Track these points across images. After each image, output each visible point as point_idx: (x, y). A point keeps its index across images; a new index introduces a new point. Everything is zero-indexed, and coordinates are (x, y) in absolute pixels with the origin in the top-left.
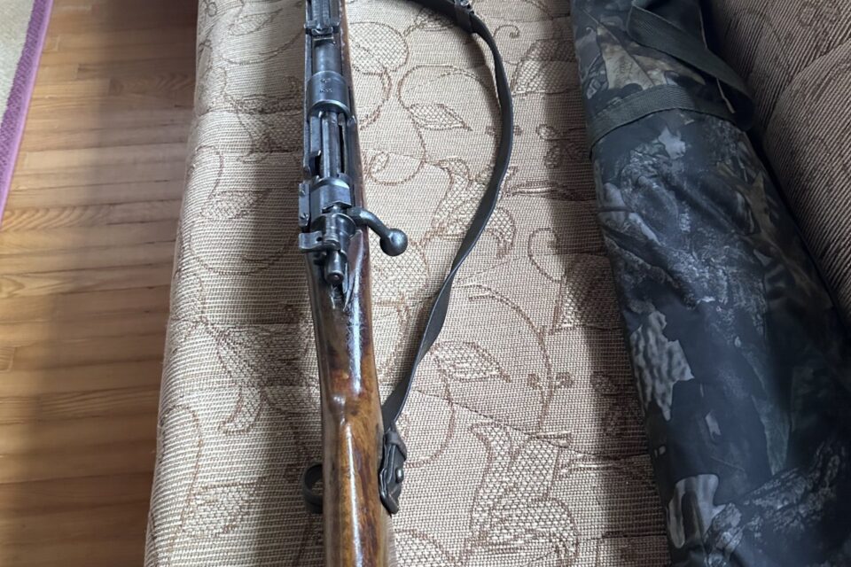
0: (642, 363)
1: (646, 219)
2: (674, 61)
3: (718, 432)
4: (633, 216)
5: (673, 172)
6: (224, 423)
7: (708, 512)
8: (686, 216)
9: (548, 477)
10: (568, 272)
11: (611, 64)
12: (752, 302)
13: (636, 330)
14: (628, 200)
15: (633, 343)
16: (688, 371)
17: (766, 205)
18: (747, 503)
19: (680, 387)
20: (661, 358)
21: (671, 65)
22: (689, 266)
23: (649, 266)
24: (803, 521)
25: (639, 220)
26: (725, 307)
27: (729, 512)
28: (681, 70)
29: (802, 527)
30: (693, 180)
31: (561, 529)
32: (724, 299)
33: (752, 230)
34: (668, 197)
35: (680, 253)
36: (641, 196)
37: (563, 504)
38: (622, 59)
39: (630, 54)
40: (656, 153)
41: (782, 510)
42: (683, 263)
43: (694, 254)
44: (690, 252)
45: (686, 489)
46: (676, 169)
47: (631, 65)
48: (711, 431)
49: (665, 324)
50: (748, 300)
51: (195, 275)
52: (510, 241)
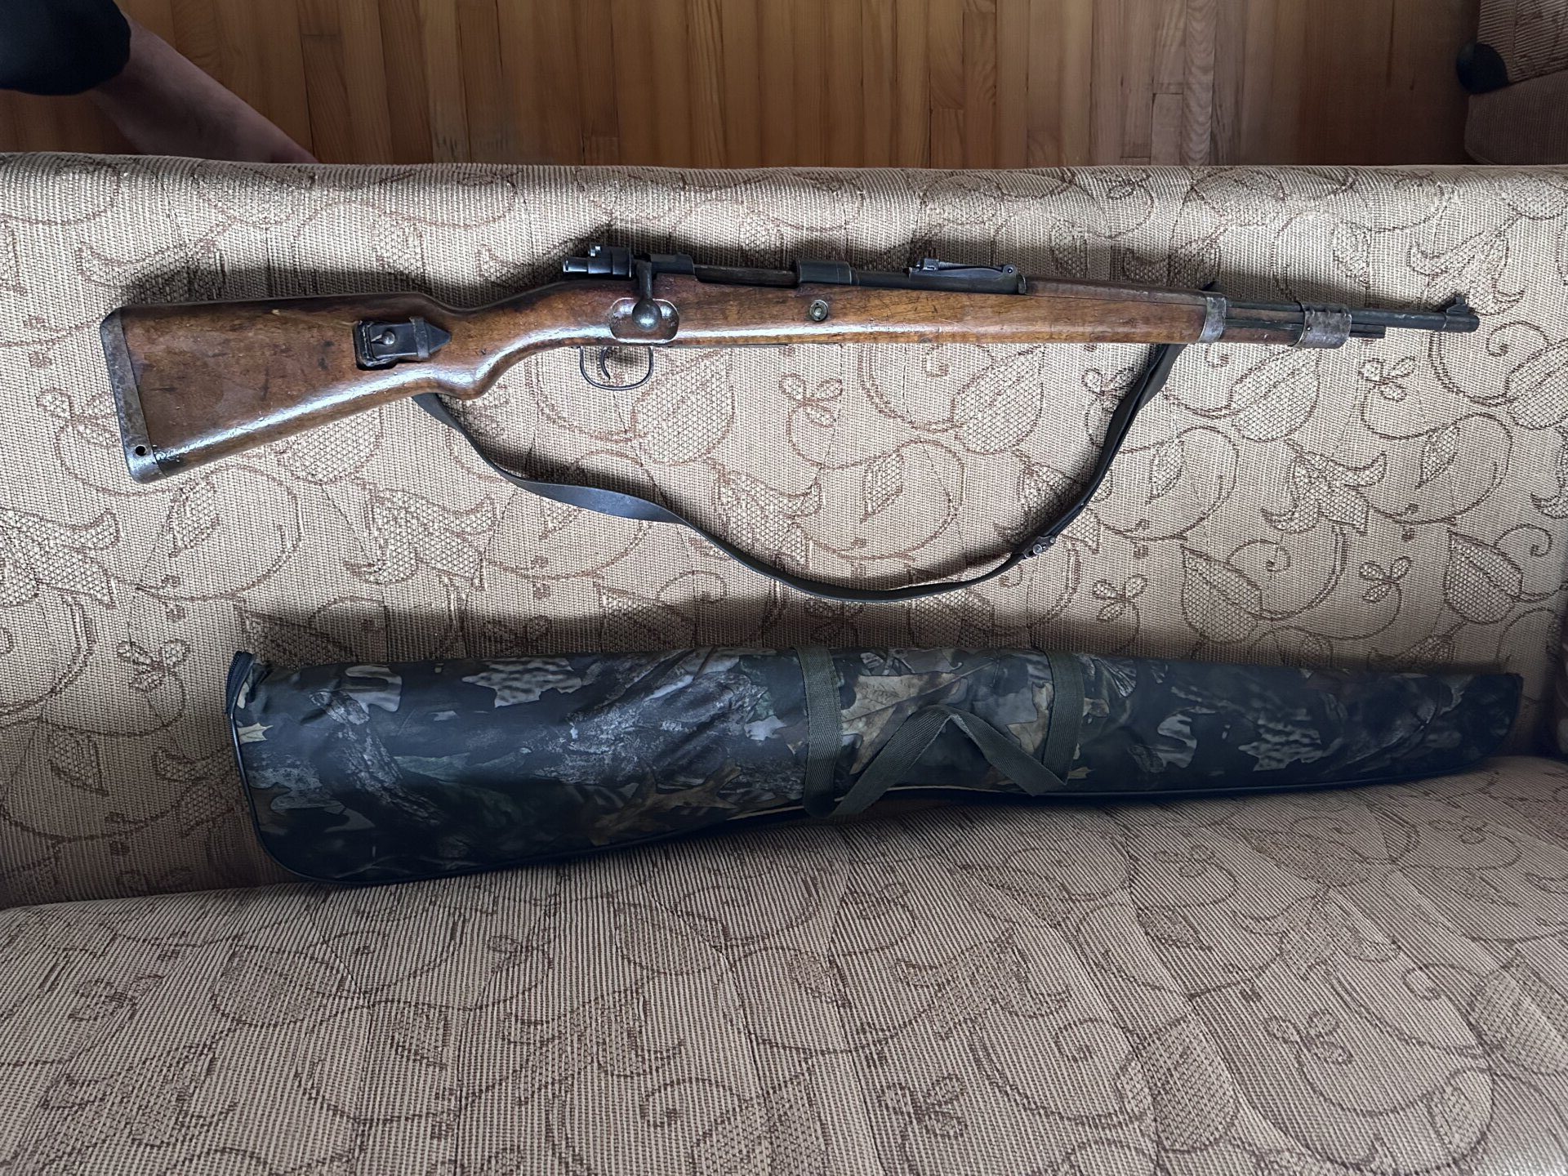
0: (531, 666)
1: (682, 691)
2: (879, 747)
3: (436, 719)
4: (688, 679)
5: (730, 725)
6: (489, 250)
7: (364, 699)
8: (679, 728)
9: (439, 566)
10: (670, 609)
11: (894, 682)
12: (570, 770)
13: (570, 665)
14: (709, 678)
15: (557, 660)
16: (503, 704)
17: (695, 805)
18: (368, 731)
19: (492, 694)
20: (529, 682)
21: (872, 743)
22: (616, 722)
23: (627, 686)
24: (354, 773)
25: (680, 685)
26: (563, 746)
27: (362, 715)
28: (865, 754)
29: (349, 772)
30: (718, 741)
31: (390, 570)
32: (574, 747)
33: (660, 786)
34: (704, 714)
35: (633, 717)
36: (711, 690)
37: (413, 575)
38: (895, 695)
39: (898, 703)
40: (756, 711)
41: (363, 758)
42: (620, 717)
43: (631, 729)
44: (634, 725)
45: (392, 684)
46: (733, 727)
47: (882, 703)
48: (440, 714)
49: (562, 691)
50: (573, 768)
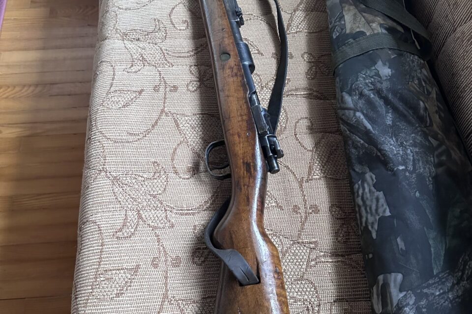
0: (360, 203)
1: (366, 116)
2: (386, 17)
3: (404, 248)
4: (358, 114)
5: (383, 87)
6: (116, 232)
7: (396, 295)
8: (390, 115)
9: (304, 267)
10: (317, 145)
11: (348, 17)
12: (426, 170)
13: (357, 182)
14: (356, 104)
15: (356, 190)
16: (388, 211)
17: (437, 108)
18: (419, 291)
19: (382, 220)
20: (372, 201)
21: (384, 20)
22: (390, 146)
23: (367, 145)
24: (451, 302)
25: (362, 117)
26: (411, 173)
27: (408, 296)
28: (390, 23)
29: (450, 305)
30: (395, 93)
31: (310, 297)
32: (411, 168)
33: (428, 125)
34: (379, 103)
35: (386, 138)
36: (364, 102)
37: (312, 283)
38: (355, 15)
39: (359, 12)
40: (373, 76)
41: (439, 295)
42: (387, 144)
43: (394, 139)
44: (391, 137)
45: (384, 280)
46: (385, 85)
47: (360, 19)
48: (400, 248)
49: (375, 181)
50: (425, 168)
51: (99, 142)
52: (284, 125)
